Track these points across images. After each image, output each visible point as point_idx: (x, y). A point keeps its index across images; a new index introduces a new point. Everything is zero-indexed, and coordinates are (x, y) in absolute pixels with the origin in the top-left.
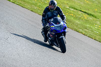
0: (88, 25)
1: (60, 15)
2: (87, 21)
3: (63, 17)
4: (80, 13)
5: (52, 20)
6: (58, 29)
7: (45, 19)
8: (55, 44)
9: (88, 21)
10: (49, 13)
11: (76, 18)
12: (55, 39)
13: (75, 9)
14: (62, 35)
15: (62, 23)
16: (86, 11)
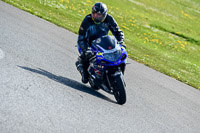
0: (187, 62)
1: (113, 31)
2: (186, 53)
3: (118, 35)
4: (172, 36)
5: (99, 41)
6: (110, 59)
7: (85, 40)
8: (104, 87)
9: (188, 53)
10: (92, 27)
11: (164, 47)
12: (105, 78)
13: (161, 29)
14: (117, 70)
15: (118, 47)
16: (184, 34)
